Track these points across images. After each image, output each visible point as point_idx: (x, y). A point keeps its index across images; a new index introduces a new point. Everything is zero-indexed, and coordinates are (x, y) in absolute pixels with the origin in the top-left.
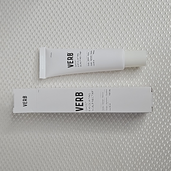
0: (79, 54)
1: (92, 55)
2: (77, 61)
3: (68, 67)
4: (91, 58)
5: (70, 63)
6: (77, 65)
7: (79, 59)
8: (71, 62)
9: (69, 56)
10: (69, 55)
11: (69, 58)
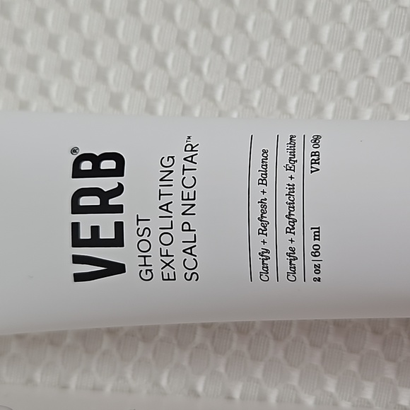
0: (177, 168)
1: (297, 174)
2: (156, 233)
3: (79, 277)
4: (291, 205)
5: (95, 240)
6: (155, 262)
7: (177, 207)
8: (107, 233)
9: (87, 174)
10: (86, 165)
11: (85, 201)
